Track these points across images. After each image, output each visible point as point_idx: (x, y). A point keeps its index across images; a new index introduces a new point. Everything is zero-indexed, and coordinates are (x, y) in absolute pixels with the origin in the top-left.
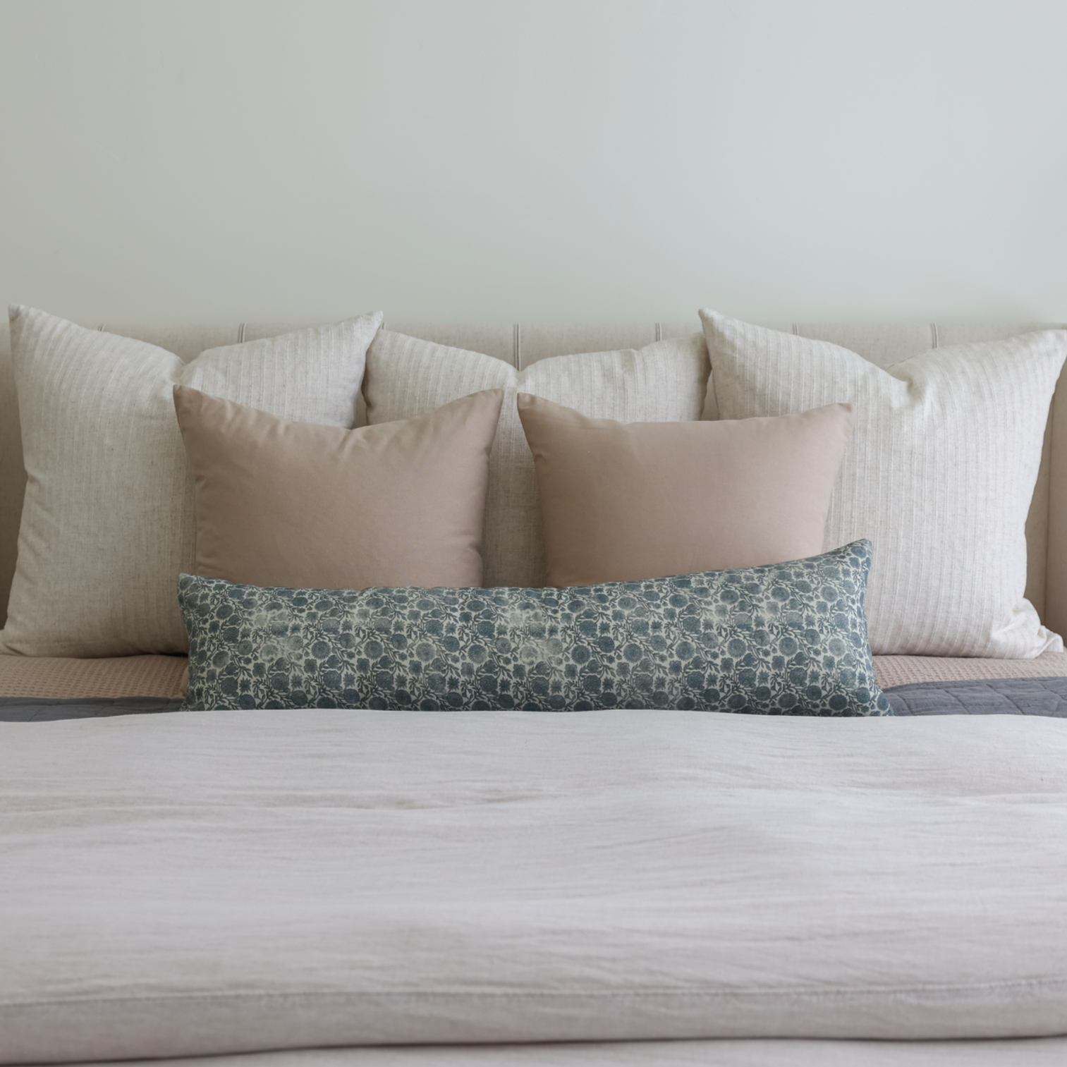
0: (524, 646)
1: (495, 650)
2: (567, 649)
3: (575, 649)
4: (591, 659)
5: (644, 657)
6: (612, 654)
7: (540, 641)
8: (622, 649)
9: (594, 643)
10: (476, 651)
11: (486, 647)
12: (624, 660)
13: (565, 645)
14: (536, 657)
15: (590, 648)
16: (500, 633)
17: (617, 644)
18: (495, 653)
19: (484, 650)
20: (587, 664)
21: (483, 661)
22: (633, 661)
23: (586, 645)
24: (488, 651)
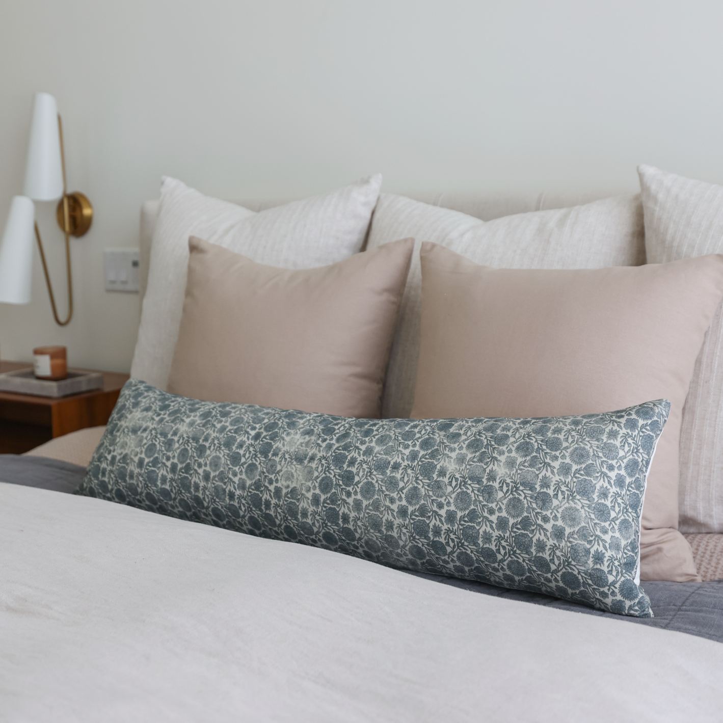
0: (286, 469)
1: (265, 470)
2: (317, 477)
3: (323, 480)
4: (333, 490)
5: (376, 497)
6: (350, 489)
7: (299, 466)
8: (360, 486)
9: (339, 476)
10: (251, 468)
11: (259, 466)
12: (359, 497)
13: (316, 474)
14: (292, 482)
15: (334, 479)
16: (273, 455)
17: (357, 479)
18: (264, 473)
19: (257, 468)
20: (329, 495)
21: (254, 478)
22: (367, 499)
23: (332, 476)
24: (259, 470)
